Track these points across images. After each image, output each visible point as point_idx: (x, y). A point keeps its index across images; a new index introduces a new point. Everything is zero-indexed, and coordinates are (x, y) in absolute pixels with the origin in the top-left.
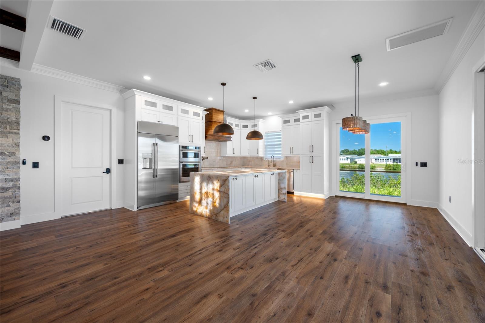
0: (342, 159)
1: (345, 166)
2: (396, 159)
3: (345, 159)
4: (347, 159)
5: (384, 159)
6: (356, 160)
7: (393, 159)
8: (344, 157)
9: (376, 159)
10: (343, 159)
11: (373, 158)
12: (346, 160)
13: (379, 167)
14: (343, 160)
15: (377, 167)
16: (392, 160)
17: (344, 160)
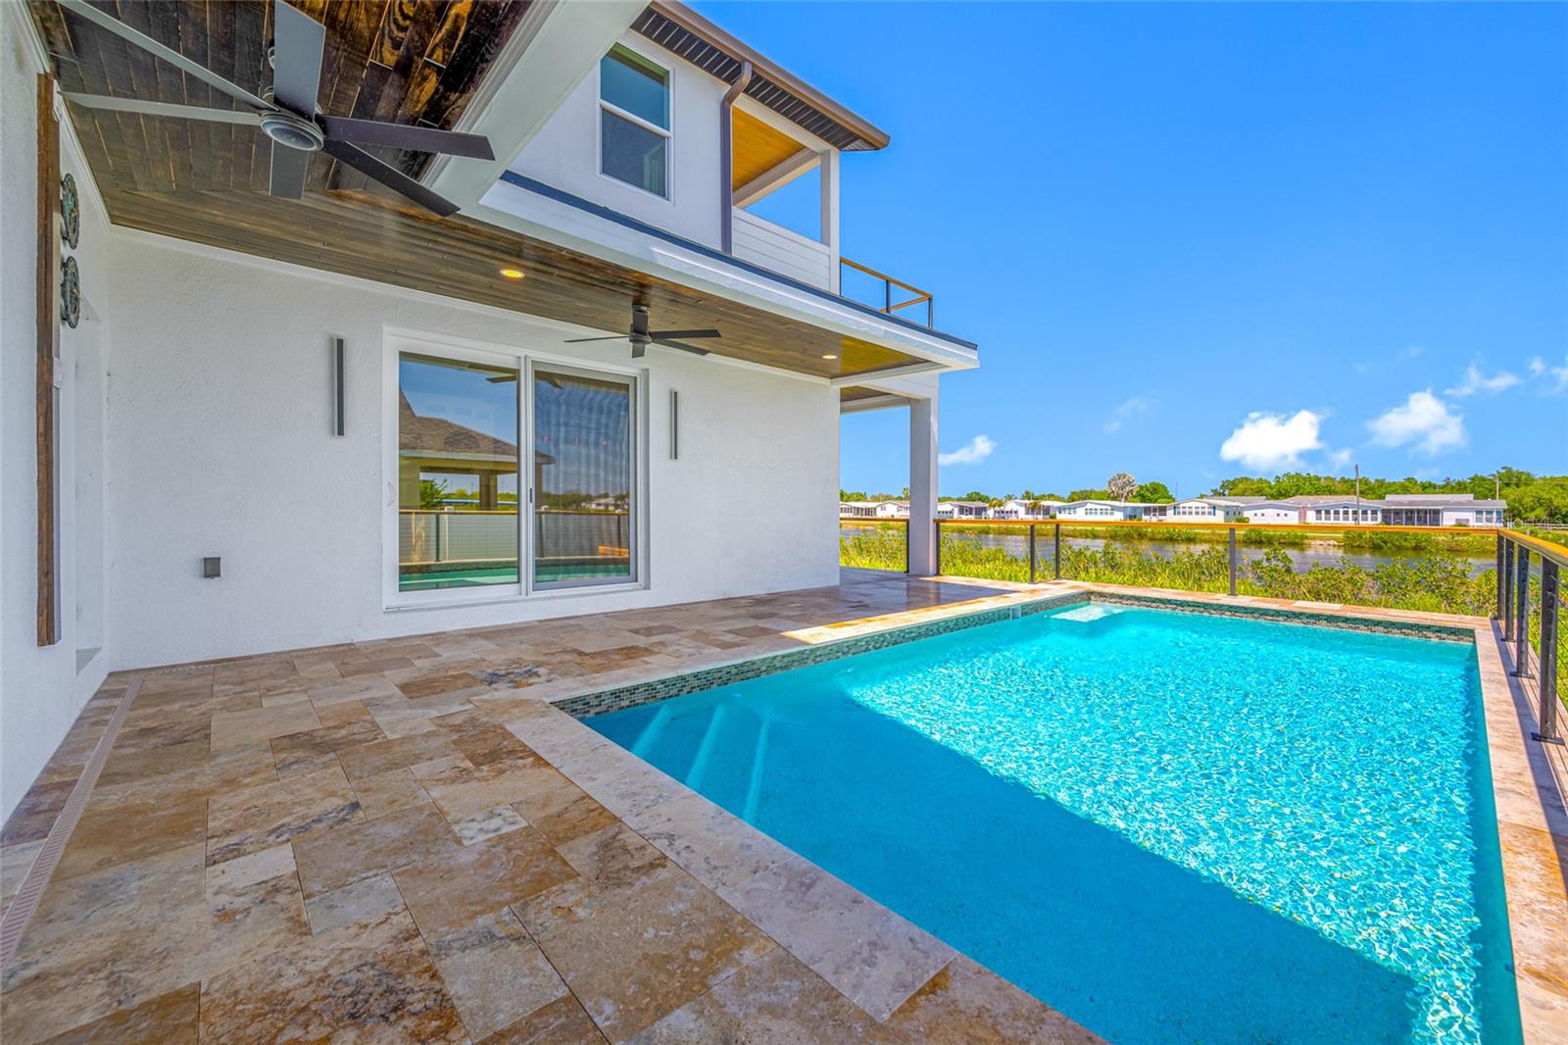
0: (1194, 510)
1: (1197, 534)
2: (1397, 513)
3: (1206, 510)
4: (1212, 510)
5: (1350, 511)
6: (1246, 514)
7: (1383, 511)
8: (1201, 505)
9: (1319, 512)
10: (1200, 510)
11: (1310, 509)
12: (1209, 513)
13: (1321, 539)
14: (1197, 513)
15: (1314, 539)
16: (1379, 515)
17: (1203, 513)
